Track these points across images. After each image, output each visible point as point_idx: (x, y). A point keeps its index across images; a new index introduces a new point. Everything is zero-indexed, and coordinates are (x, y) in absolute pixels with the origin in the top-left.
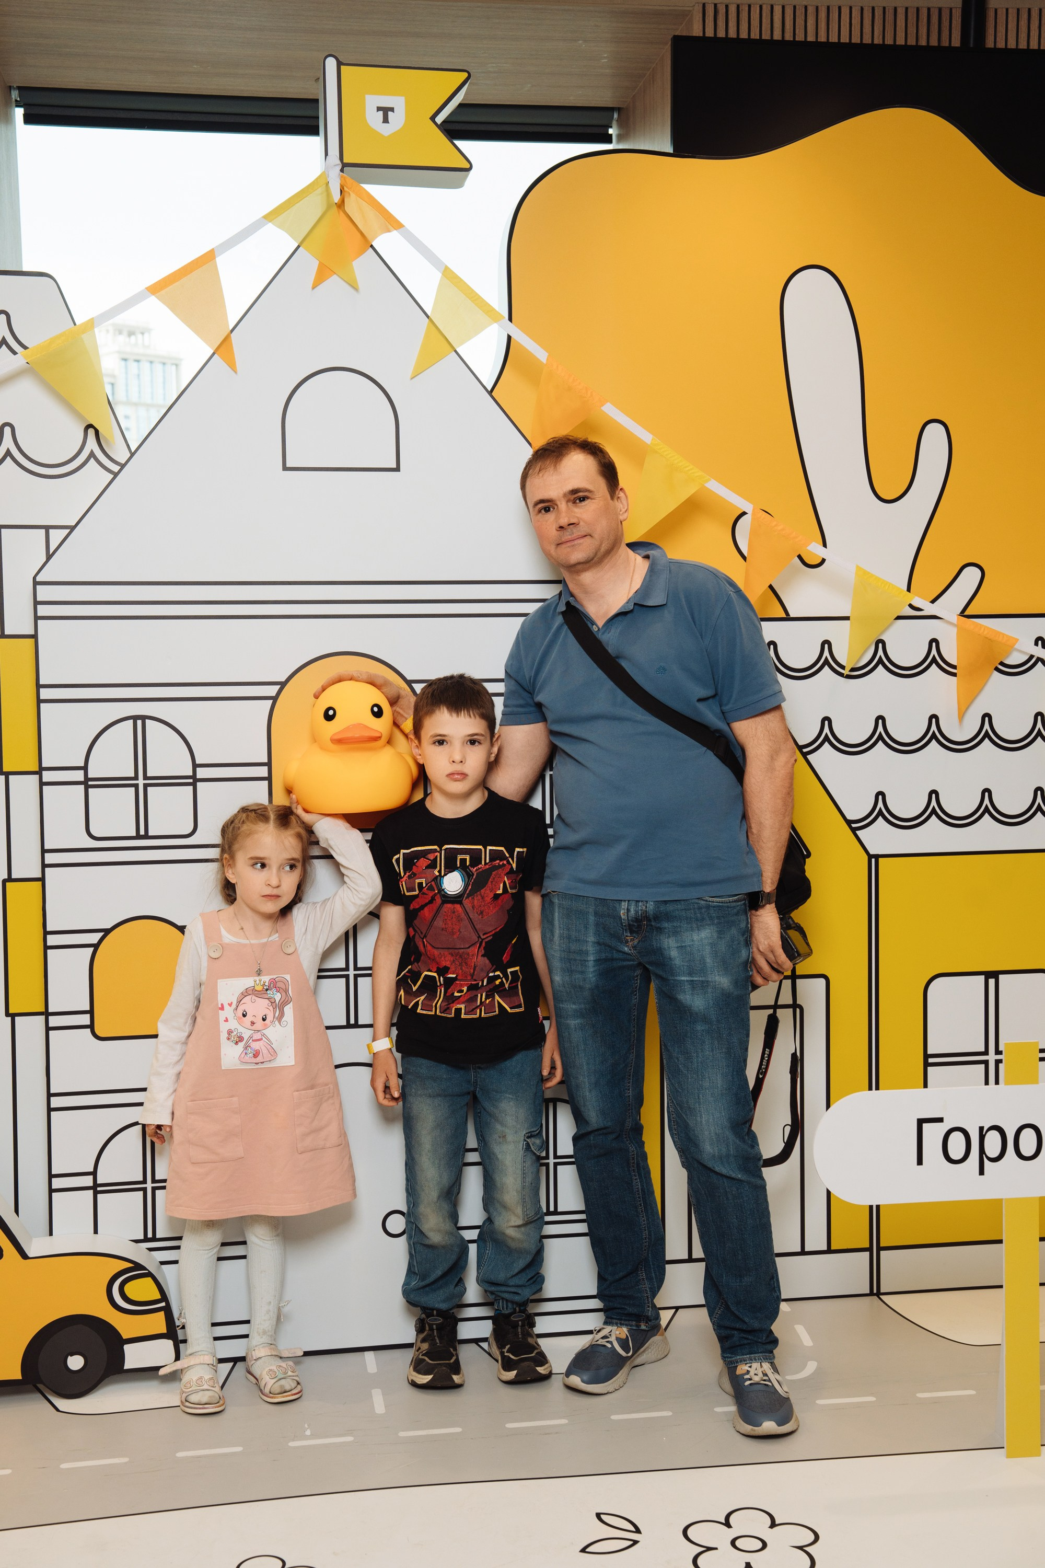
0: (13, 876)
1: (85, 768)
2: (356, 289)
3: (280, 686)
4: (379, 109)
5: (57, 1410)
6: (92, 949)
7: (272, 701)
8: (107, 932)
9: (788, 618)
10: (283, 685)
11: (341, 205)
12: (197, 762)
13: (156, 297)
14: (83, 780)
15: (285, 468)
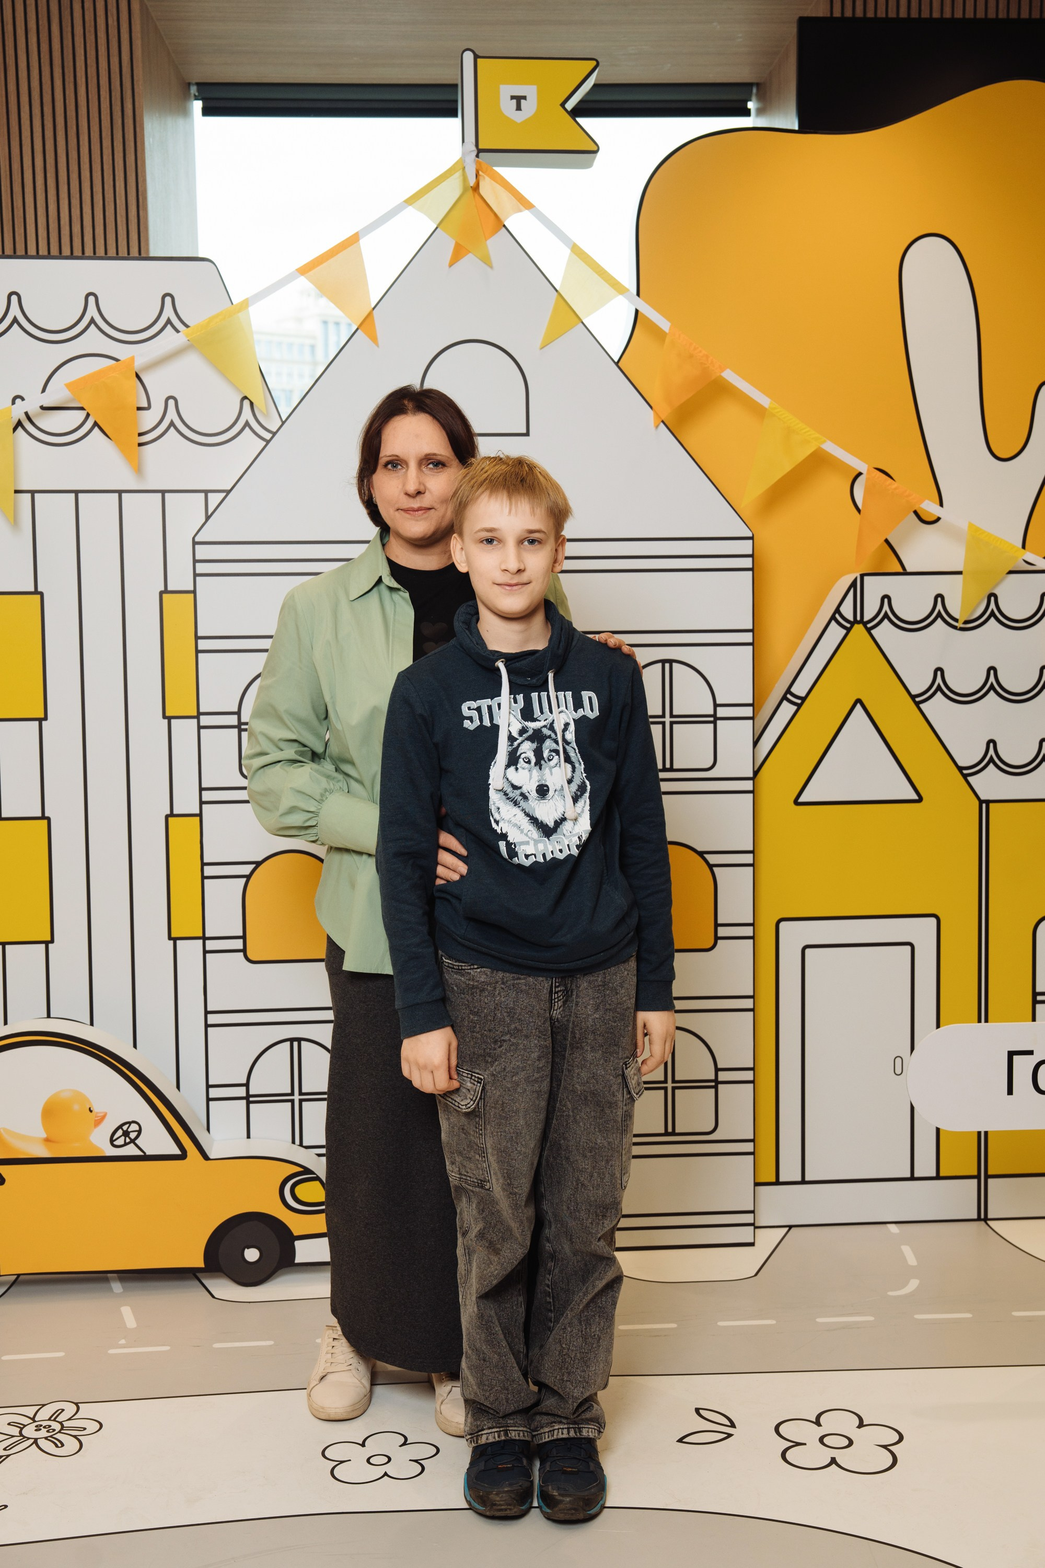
0: (175, 812)
1: (238, 713)
2: (491, 267)
4: (512, 97)
5: (213, 1297)
6: (245, 880)
8: (258, 864)
9: (905, 573)
11: (476, 188)
13: (305, 277)
14: (236, 723)
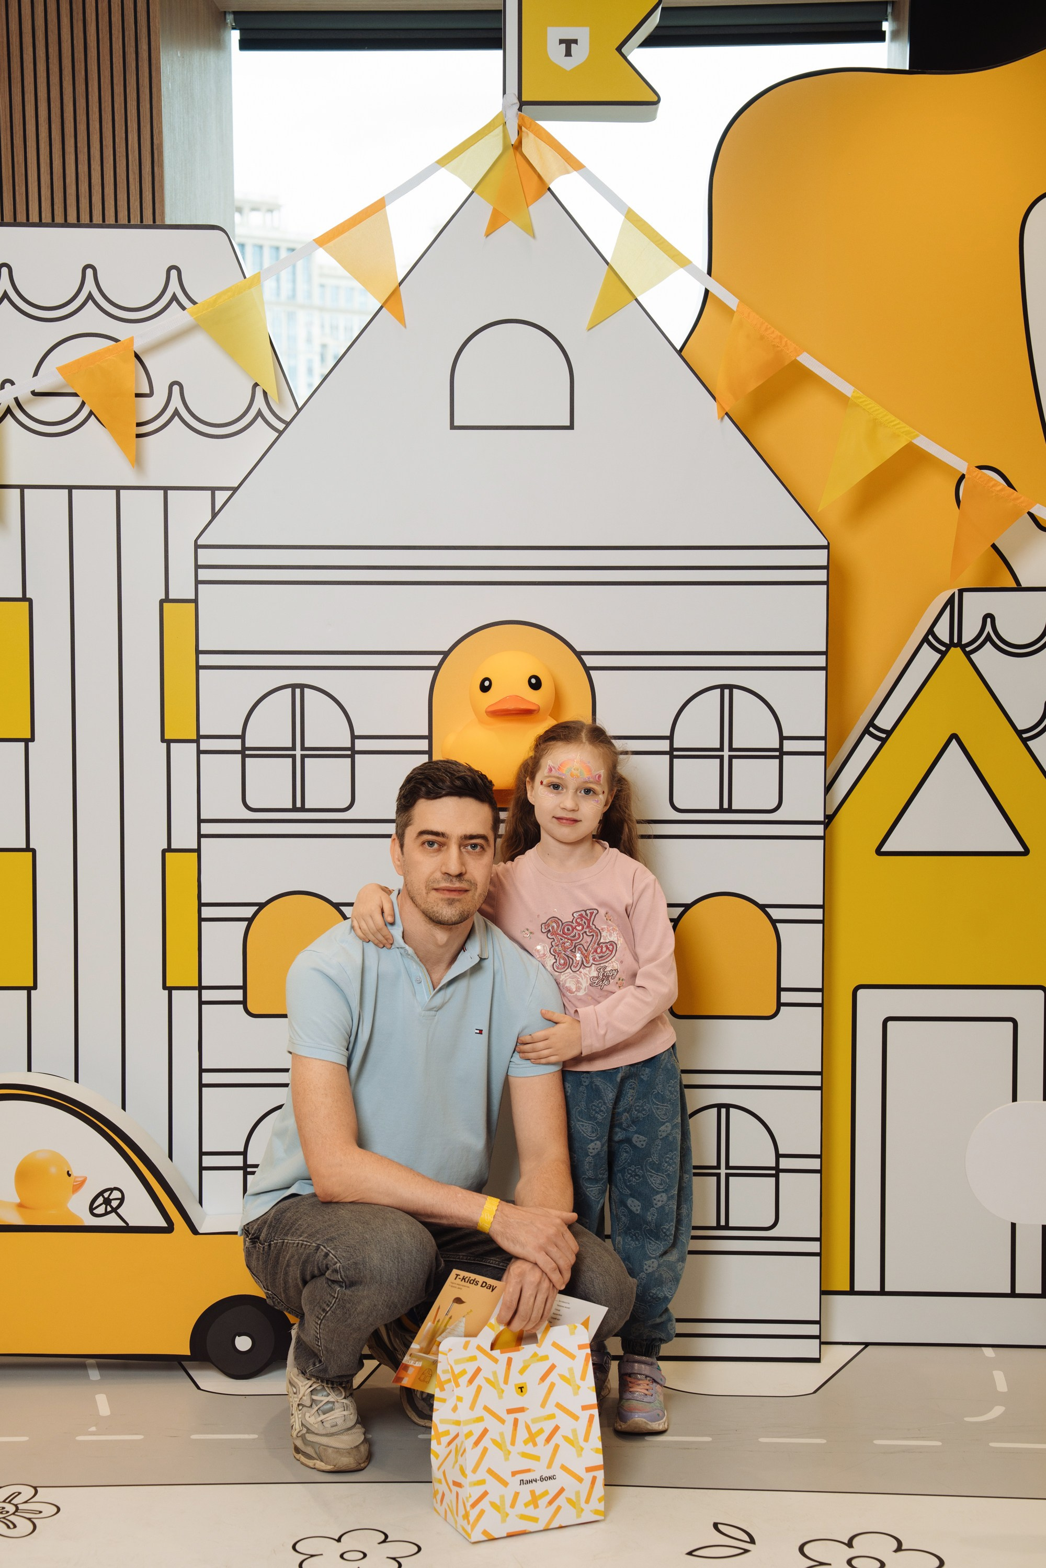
0: (173, 847)
1: (242, 737)
2: (534, 237)
3: (442, 656)
4: (561, 41)
5: (198, 1388)
6: (246, 923)
7: (434, 671)
8: (261, 906)
9: (1019, 588)
10: (446, 654)
11: (518, 146)
12: (356, 734)
13: (324, 249)
14: (240, 749)
15: (453, 427)
